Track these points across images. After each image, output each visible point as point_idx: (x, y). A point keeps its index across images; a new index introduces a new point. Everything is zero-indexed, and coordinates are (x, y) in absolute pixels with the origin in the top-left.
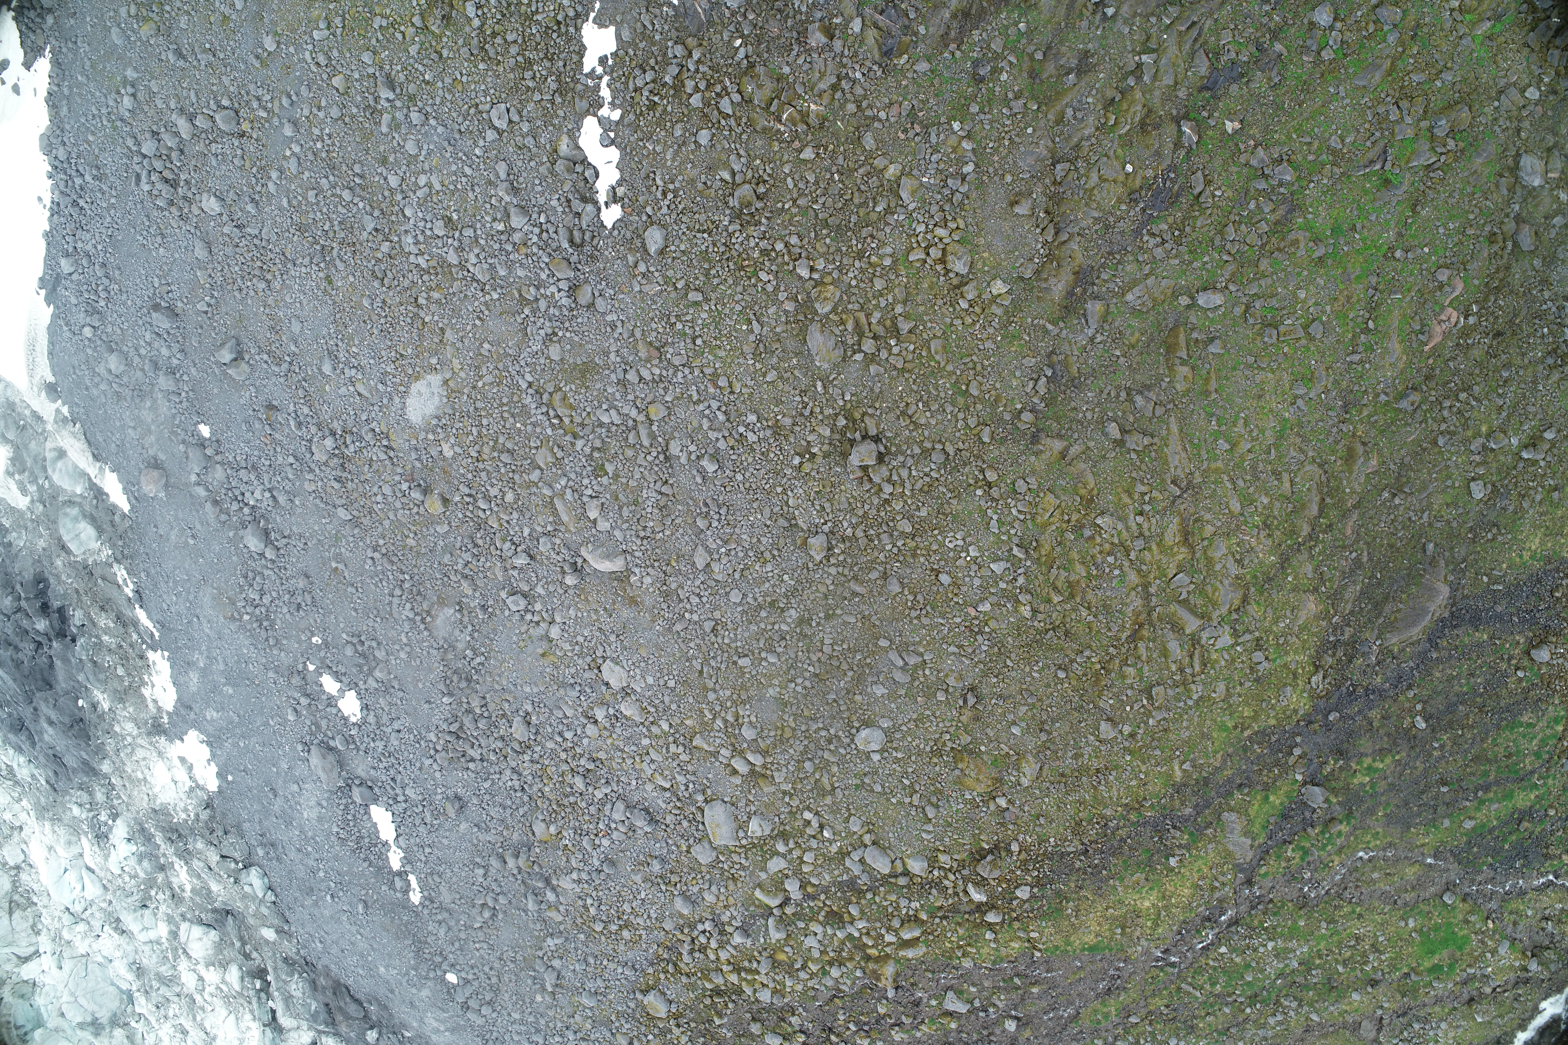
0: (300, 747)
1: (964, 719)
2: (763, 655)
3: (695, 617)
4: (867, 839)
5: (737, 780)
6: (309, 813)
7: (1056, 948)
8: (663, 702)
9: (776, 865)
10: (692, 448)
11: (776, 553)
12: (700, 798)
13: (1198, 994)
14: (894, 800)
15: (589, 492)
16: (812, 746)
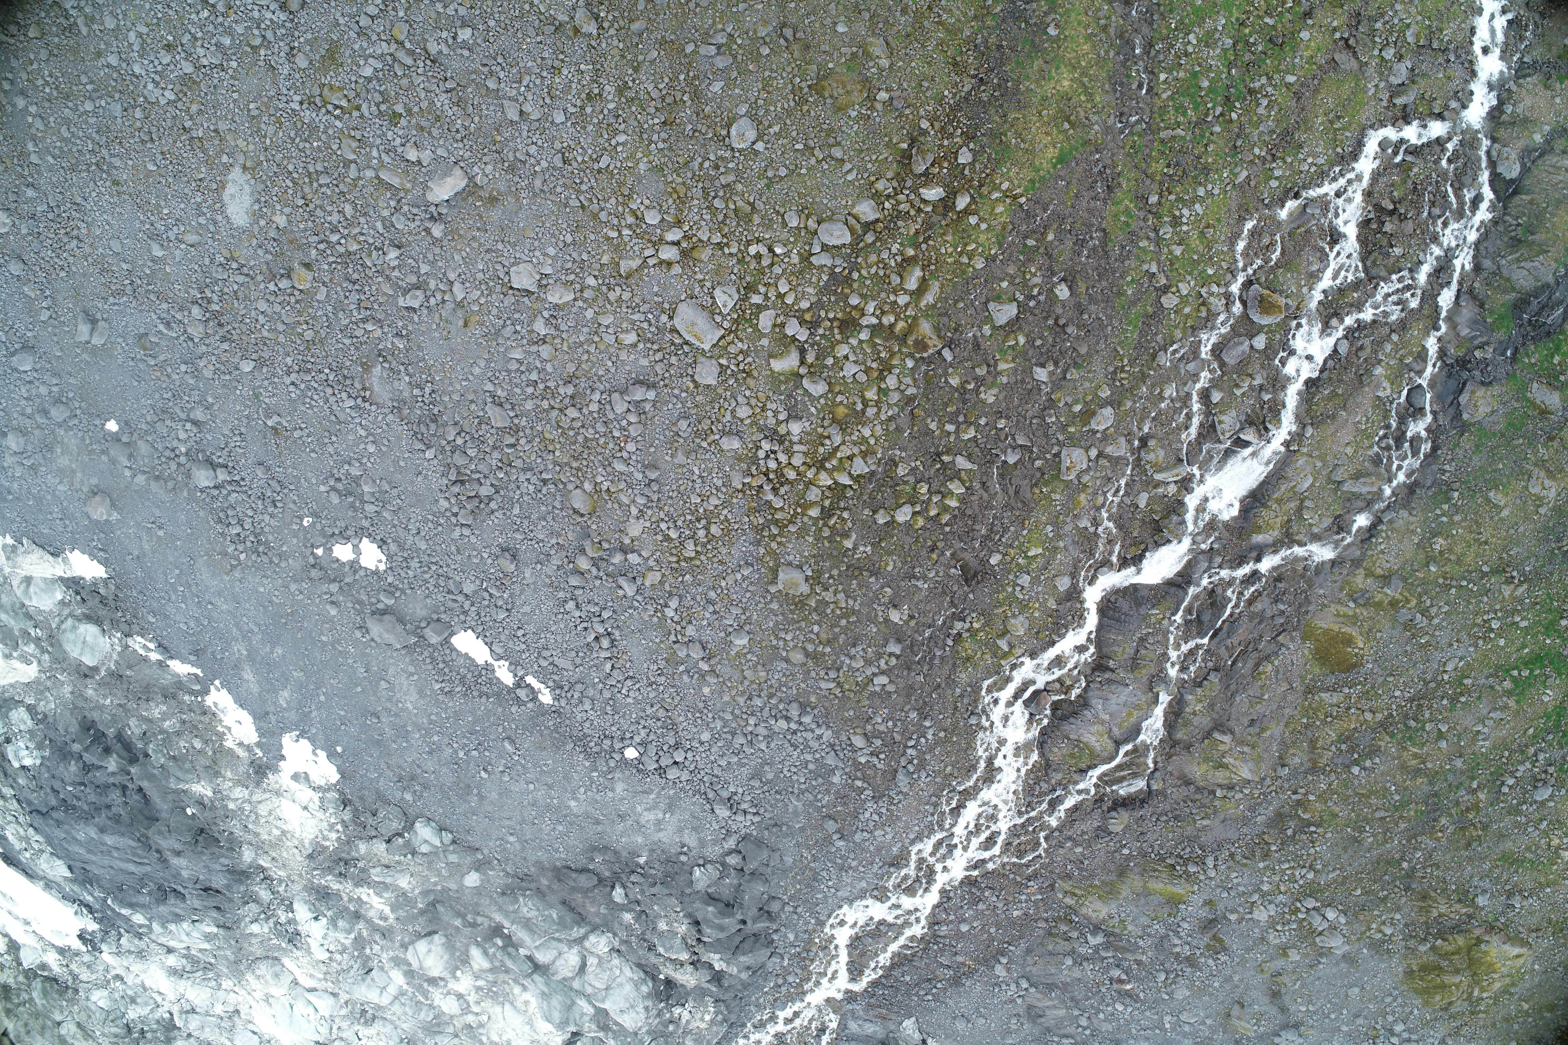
0: (358, 634)
1: (796, 54)
2: (613, 142)
3: (544, 164)
4: (812, 224)
5: (677, 269)
6: (410, 701)
7: (1032, 181)
8: (574, 261)
9: (766, 321)
10: (444, 34)
11: (561, 57)
12: (664, 318)
13: (1179, 132)
14: (804, 171)
15: (398, 141)
16: (707, 184)
